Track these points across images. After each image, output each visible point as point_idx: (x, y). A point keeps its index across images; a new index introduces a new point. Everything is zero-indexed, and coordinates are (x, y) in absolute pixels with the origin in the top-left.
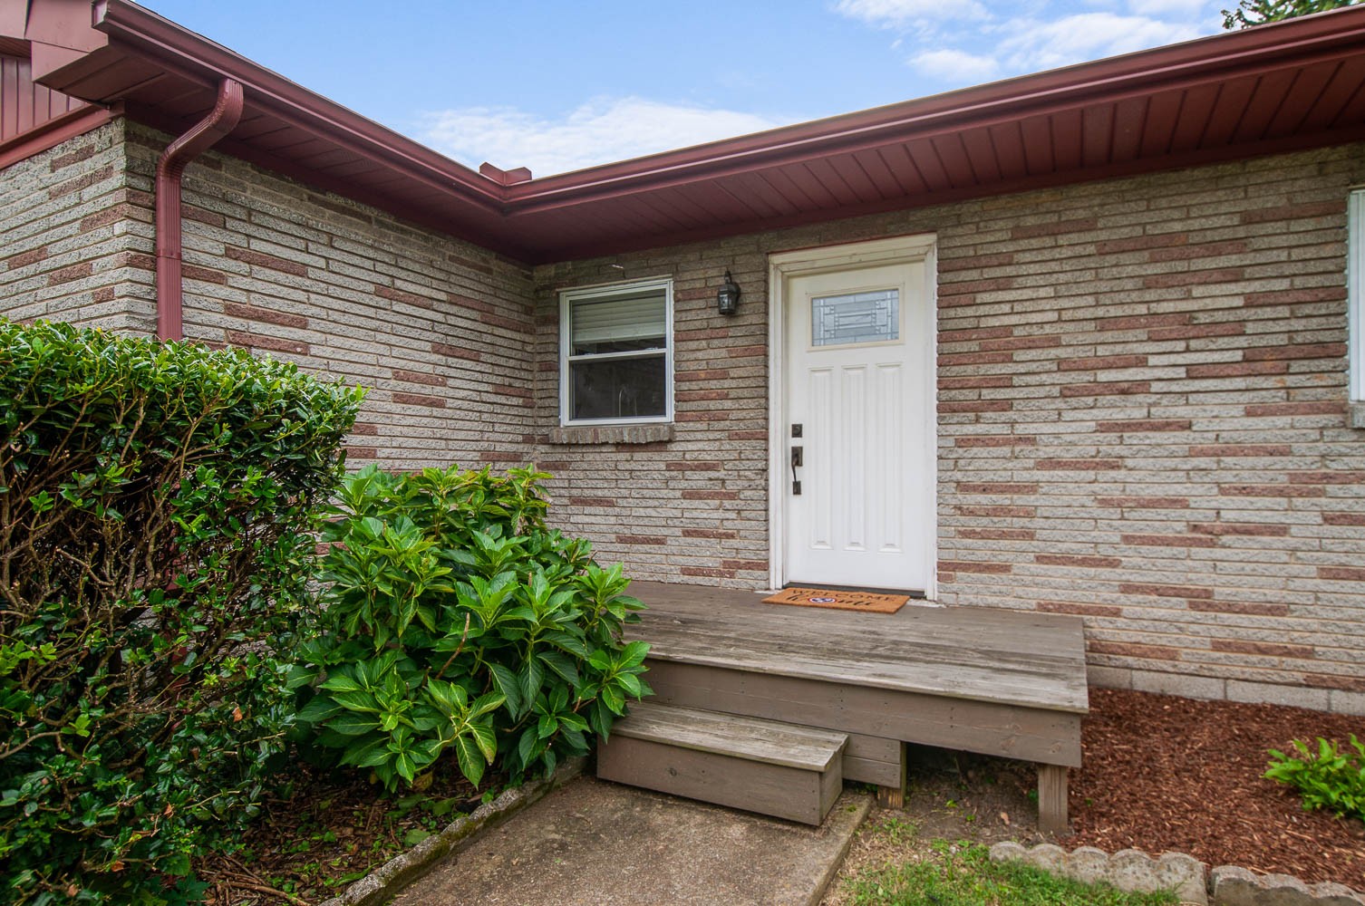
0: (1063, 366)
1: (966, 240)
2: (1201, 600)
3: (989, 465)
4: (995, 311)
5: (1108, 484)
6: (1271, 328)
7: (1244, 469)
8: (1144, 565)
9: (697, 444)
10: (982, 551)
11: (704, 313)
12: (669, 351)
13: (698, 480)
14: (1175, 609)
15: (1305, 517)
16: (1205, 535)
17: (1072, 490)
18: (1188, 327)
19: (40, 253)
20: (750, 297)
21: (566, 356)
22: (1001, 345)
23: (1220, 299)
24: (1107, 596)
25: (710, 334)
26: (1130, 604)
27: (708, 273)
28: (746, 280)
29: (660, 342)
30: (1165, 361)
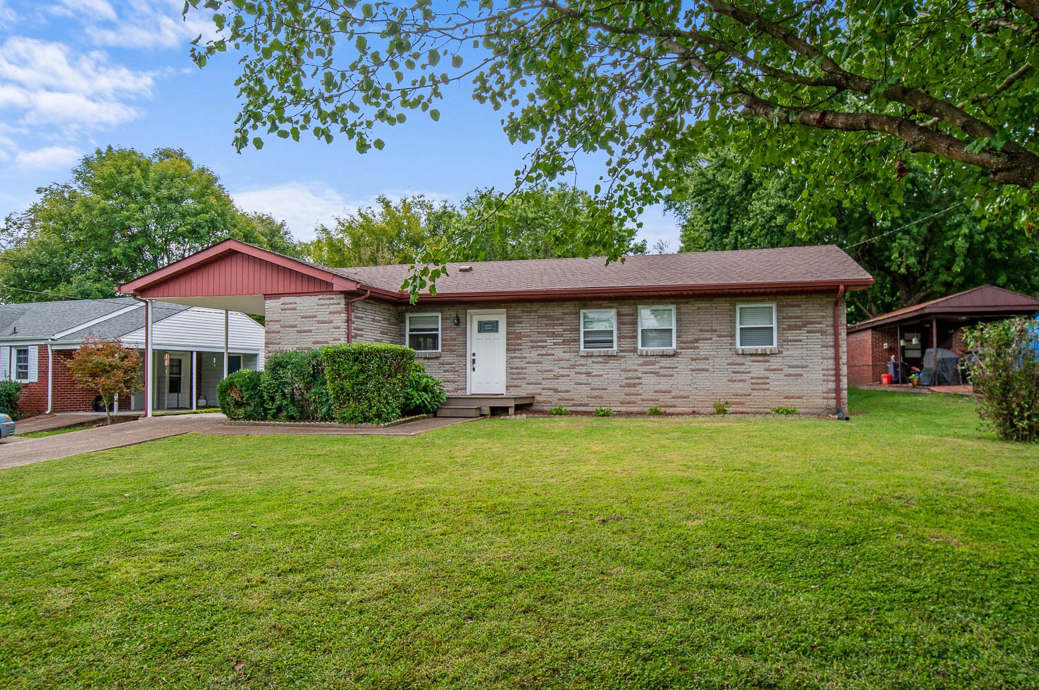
0: (532, 341)
1: (512, 311)
2: (556, 390)
3: (517, 363)
4: (518, 328)
5: (539, 367)
6: (567, 335)
7: (563, 364)
8: (546, 384)
9: (447, 358)
10: (516, 383)
11: (449, 324)
12: (440, 333)
13: (448, 367)
14: (551, 393)
15: (572, 373)
16: (556, 377)
17: (532, 369)
18: (553, 335)
19: (314, 317)
20: (462, 320)
21: (407, 333)
22: (519, 336)
23: (559, 329)
24: (539, 391)
25: (451, 329)
26: (544, 392)
27: (451, 313)
28: (461, 316)
29: (437, 330)
30: (550, 341)
